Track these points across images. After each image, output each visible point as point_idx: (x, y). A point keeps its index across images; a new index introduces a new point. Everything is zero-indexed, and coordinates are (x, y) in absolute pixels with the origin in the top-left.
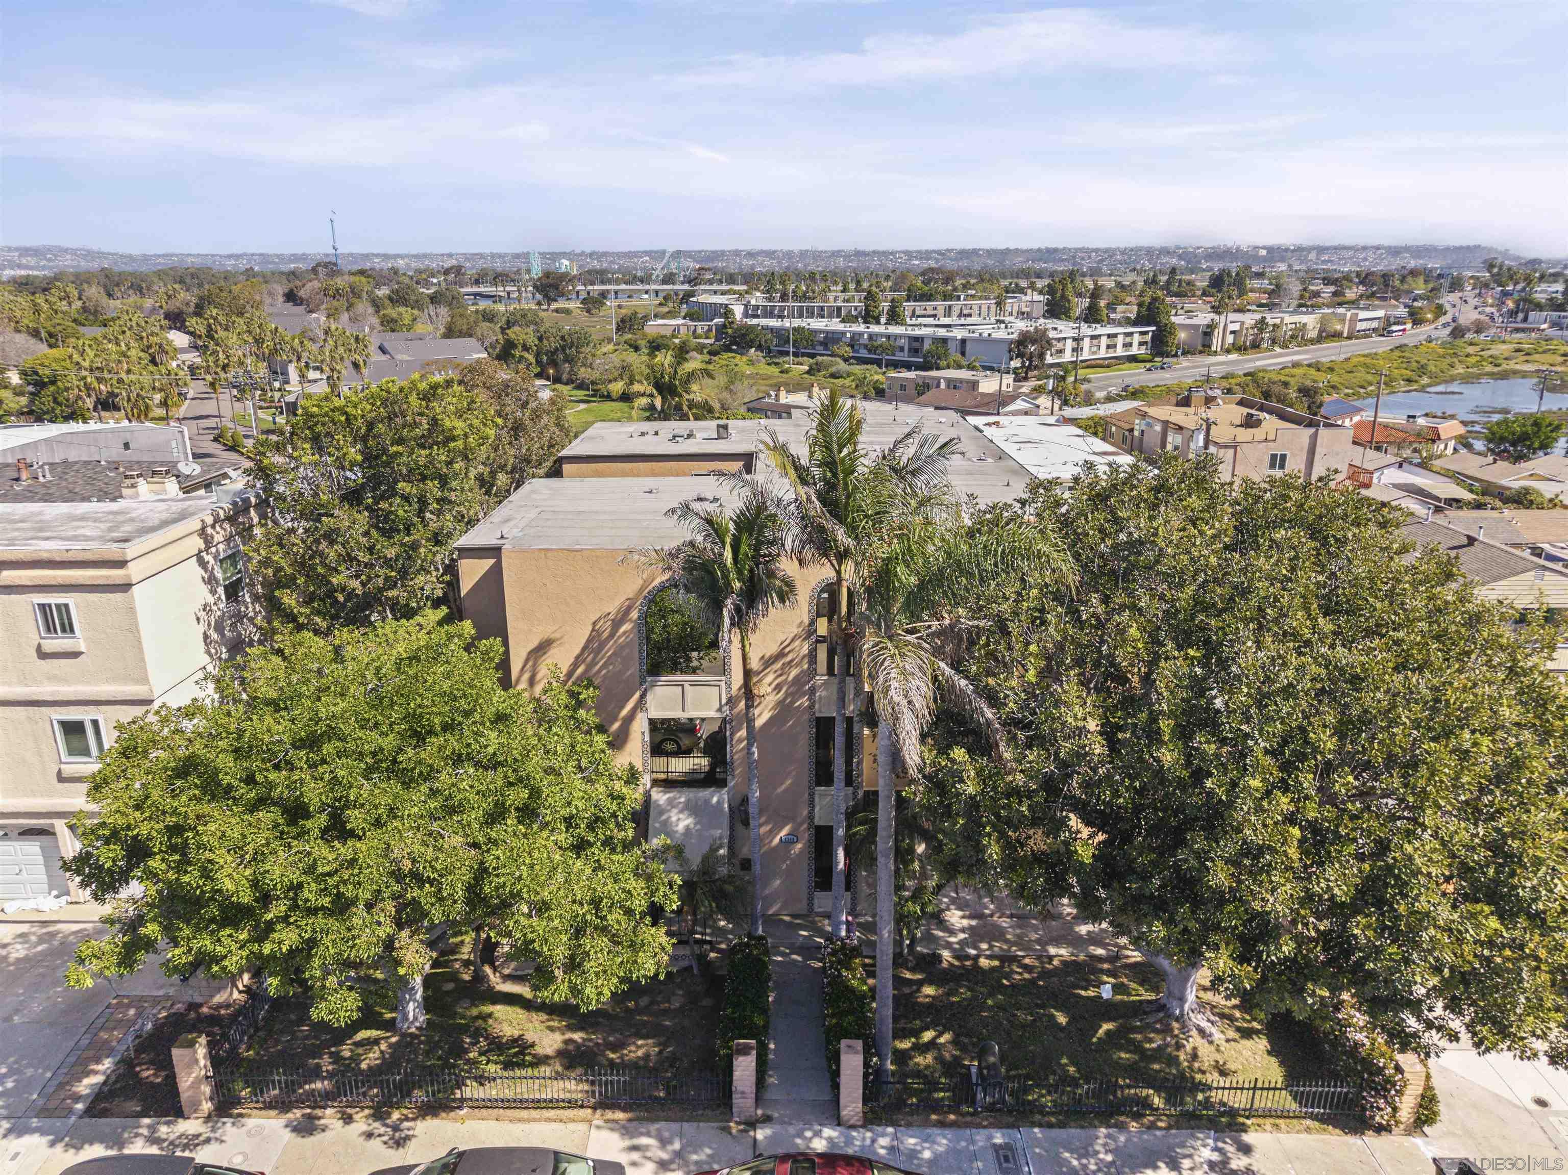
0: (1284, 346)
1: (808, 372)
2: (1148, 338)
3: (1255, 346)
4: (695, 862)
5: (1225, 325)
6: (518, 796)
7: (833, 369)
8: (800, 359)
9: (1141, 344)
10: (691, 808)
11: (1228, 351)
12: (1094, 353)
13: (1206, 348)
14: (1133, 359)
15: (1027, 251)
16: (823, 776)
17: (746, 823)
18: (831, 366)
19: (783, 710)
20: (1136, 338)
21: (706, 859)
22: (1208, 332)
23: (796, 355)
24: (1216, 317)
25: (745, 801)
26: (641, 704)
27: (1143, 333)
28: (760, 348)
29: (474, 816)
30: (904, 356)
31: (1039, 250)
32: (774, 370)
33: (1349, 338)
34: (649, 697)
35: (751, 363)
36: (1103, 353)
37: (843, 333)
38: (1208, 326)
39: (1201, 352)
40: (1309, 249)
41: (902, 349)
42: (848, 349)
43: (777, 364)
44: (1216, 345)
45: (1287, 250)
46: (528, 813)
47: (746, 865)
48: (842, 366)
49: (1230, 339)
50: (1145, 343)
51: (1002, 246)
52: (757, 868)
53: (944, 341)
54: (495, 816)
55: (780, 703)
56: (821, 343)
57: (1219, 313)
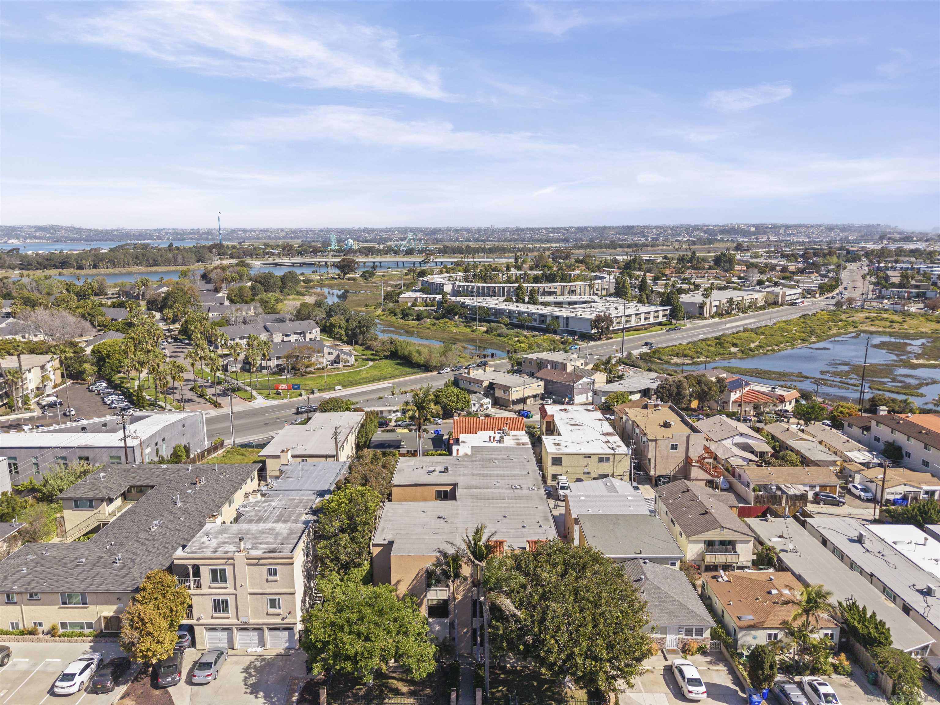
0: (744, 312)
1: (486, 332)
2: (668, 312)
3: (728, 313)
4: (441, 640)
5: (711, 303)
6: (403, 630)
7: (499, 332)
8: (482, 324)
9: (664, 316)
10: (440, 624)
11: (713, 317)
12: (638, 322)
13: (701, 315)
14: (660, 324)
15: (616, 228)
16: (474, 615)
17: (454, 628)
18: (498, 329)
19: (465, 597)
20: (661, 313)
21: (444, 640)
22: (702, 306)
23: (480, 321)
24: (705, 299)
25: (454, 621)
26: (426, 596)
27: (664, 310)
28: (461, 316)
29: (394, 634)
30: (537, 324)
31: (623, 227)
32: (468, 330)
33: (782, 305)
34: (428, 594)
35: (456, 326)
36: (643, 322)
37: (505, 310)
38: (701, 304)
39: (698, 318)
40: (780, 227)
41: (535, 320)
42: (507, 319)
43: (470, 326)
44: (706, 313)
45: (767, 228)
46: (405, 633)
47: (454, 639)
48: (504, 330)
49: (714, 310)
50: (666, 315)
51: (601, 225)
52: (456, 640)
53: (557, 317)
54: (398, 633)
55: (464, 595)
56: (493, 314)
57: (706, 298)
